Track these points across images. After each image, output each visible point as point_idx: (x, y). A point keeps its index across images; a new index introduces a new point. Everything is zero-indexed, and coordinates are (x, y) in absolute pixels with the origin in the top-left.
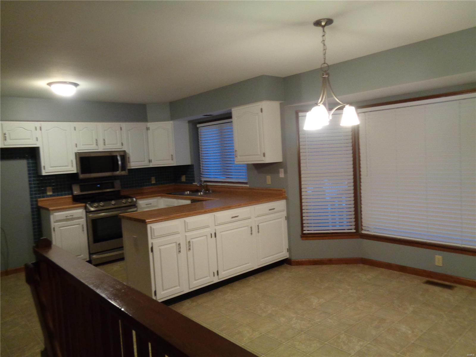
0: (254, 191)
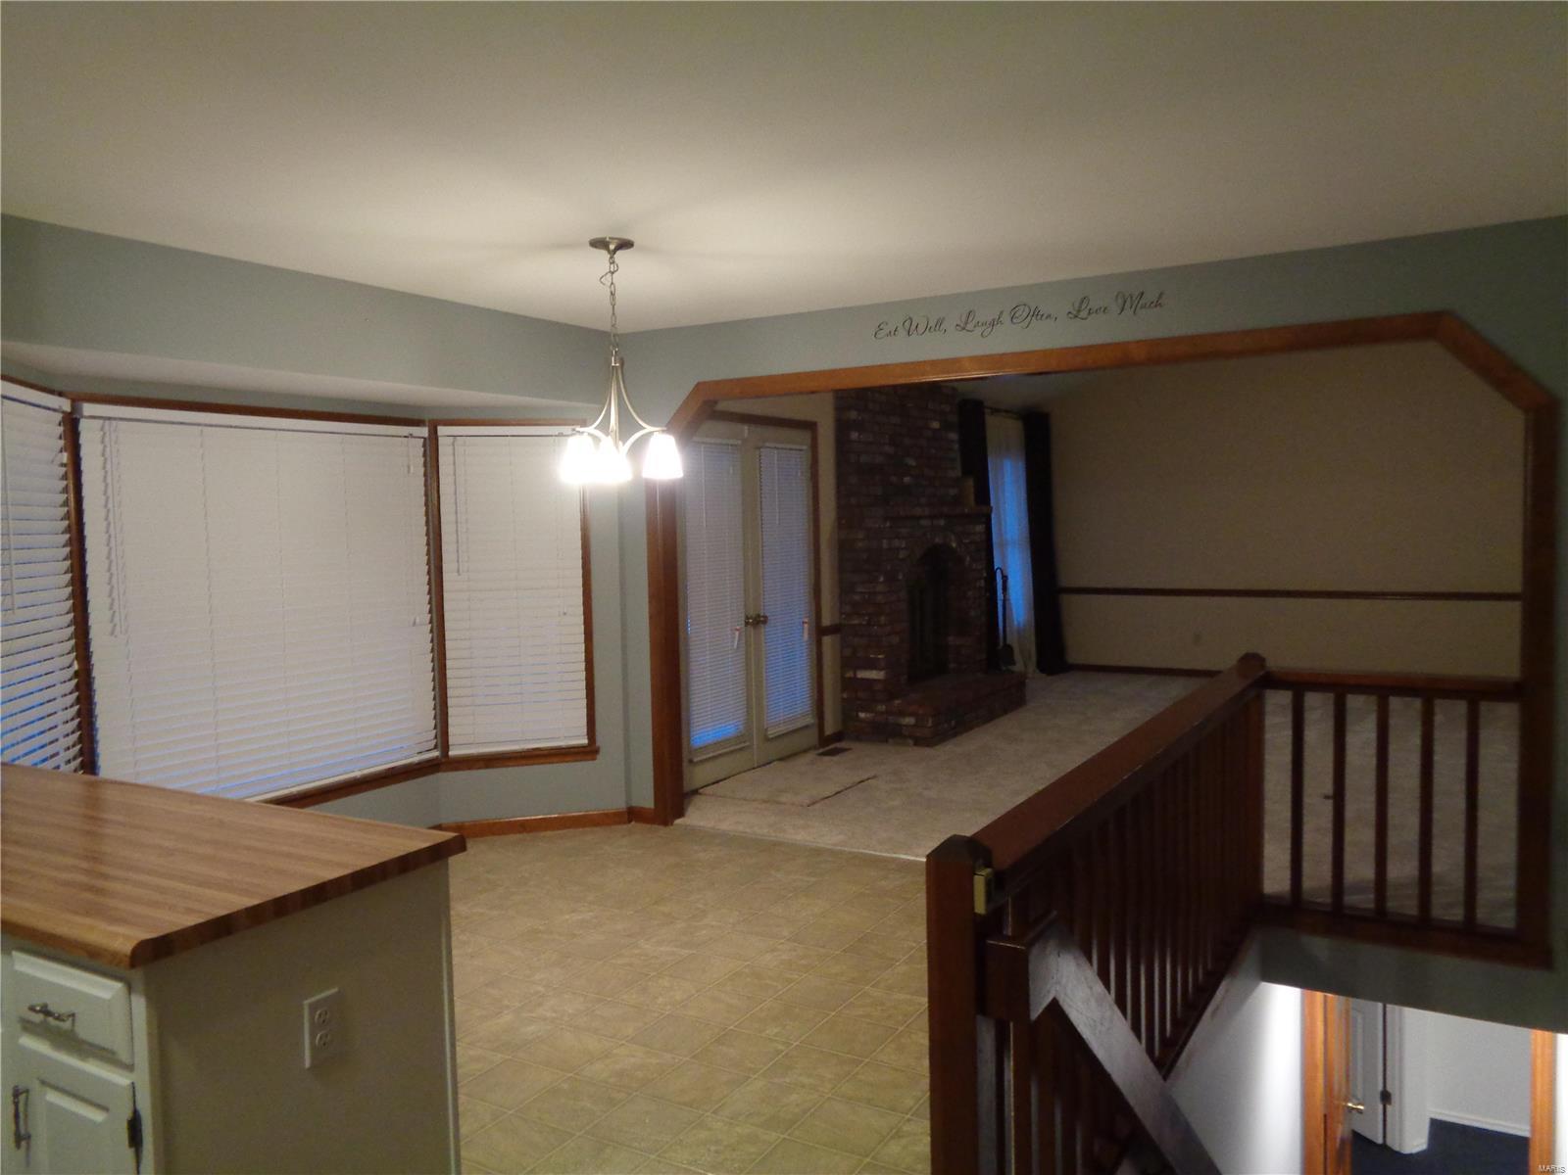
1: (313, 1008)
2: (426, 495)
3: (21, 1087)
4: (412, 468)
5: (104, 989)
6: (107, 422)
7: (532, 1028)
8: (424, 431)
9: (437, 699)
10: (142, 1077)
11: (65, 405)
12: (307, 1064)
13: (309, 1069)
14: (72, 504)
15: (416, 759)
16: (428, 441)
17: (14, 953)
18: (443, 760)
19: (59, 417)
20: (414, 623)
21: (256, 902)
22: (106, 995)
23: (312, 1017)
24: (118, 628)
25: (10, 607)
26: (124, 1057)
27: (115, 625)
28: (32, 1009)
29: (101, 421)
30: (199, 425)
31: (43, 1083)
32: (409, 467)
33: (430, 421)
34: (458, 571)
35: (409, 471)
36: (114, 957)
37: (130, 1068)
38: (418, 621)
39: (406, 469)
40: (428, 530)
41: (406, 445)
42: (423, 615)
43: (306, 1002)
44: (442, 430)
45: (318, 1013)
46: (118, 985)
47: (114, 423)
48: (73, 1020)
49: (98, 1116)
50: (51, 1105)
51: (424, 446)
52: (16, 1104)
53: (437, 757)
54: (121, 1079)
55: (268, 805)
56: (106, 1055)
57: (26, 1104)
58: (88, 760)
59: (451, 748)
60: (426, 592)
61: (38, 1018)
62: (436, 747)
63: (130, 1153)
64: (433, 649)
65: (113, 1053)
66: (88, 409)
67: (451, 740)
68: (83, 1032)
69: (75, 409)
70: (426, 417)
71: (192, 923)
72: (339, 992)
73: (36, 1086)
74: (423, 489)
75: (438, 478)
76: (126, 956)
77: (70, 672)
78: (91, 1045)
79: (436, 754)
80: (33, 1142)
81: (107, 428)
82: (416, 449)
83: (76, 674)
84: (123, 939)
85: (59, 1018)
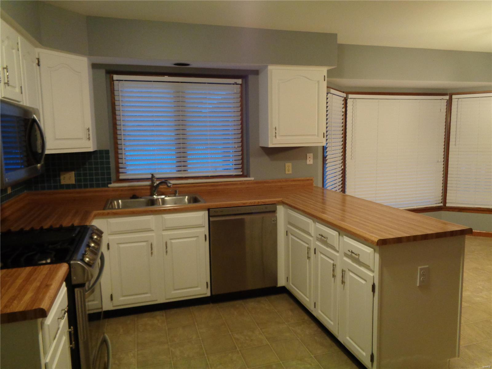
0: (265, 184)
1: (421, 269)
2: (446, 119)
3: (344, 270)
4: (442, 110)
5: (368, 250)
6: (354, 99)
7: (478, 299)
8: (447, 97)
9: (443, 187)
10: (376, 274)
11: (344, 95)
12: (418, 285)
13: (418, 287)
14: (344, 123)
15: (435, 205)
16: (448, 101)
17: (344, 236)
18: (444, 207)
19: (343, 99)
20: (438, 162)
21: (408, 235)
22: (369, 252)
23: (420, 273)
24: (353, 158)
25: (331, 150)
26: (372, 267)
27: (352, 157)
28: (349, 251)
29: (353, 99)
30: (378, 99)
31: (349, 270)
32: (441, 110)
33: (450, 94)
34: (455, 145)
35: (441, 111)
36: (372, 242)
37: (373, 272)
38: (439, 161)
39: (440, 110)
40: (445, 131)
41: (440, 103)
42: (441, 159)
43: (419, 267)
44: (454, 97)
45: (422, 272)
46: (372, 250)
47: (356, 100)
48: (359, 256)
49: (363, 282)
50: (350, 276)
51: (447, 102)
52: (342, 273)
53: (442, 206)
54: (371, 274)
55: (407, 211)
56: (367, 267)
57: (344, 274)
58: (343, 190)
59: (447, 203)
60: (443, 151)
61: (350, 253)
62: (441, 202)
63: (372, 293)
64: (443, 170)
65: (369, 266)
66: (350, 96)
67: (447, 201)
68: (361, 259)
69: (347, 96)
70: (448, 92)
71: (392, 237)
72: (429, 267)
73: (347, 270)
74: (445, 117)
75: (451, 113)
76: (375, 242)
77: (341, 169)
78: (363, 263)
79: (442, 205)
80: (345, 284)
81: (354, 101)
82: (444, 103)
83: (342, 169)
84: (375, 238)
85: (356, 255)
